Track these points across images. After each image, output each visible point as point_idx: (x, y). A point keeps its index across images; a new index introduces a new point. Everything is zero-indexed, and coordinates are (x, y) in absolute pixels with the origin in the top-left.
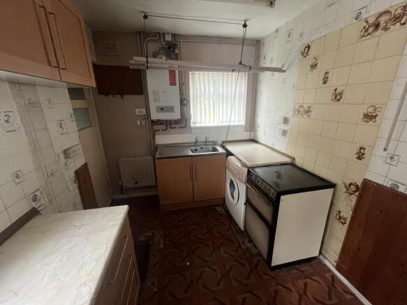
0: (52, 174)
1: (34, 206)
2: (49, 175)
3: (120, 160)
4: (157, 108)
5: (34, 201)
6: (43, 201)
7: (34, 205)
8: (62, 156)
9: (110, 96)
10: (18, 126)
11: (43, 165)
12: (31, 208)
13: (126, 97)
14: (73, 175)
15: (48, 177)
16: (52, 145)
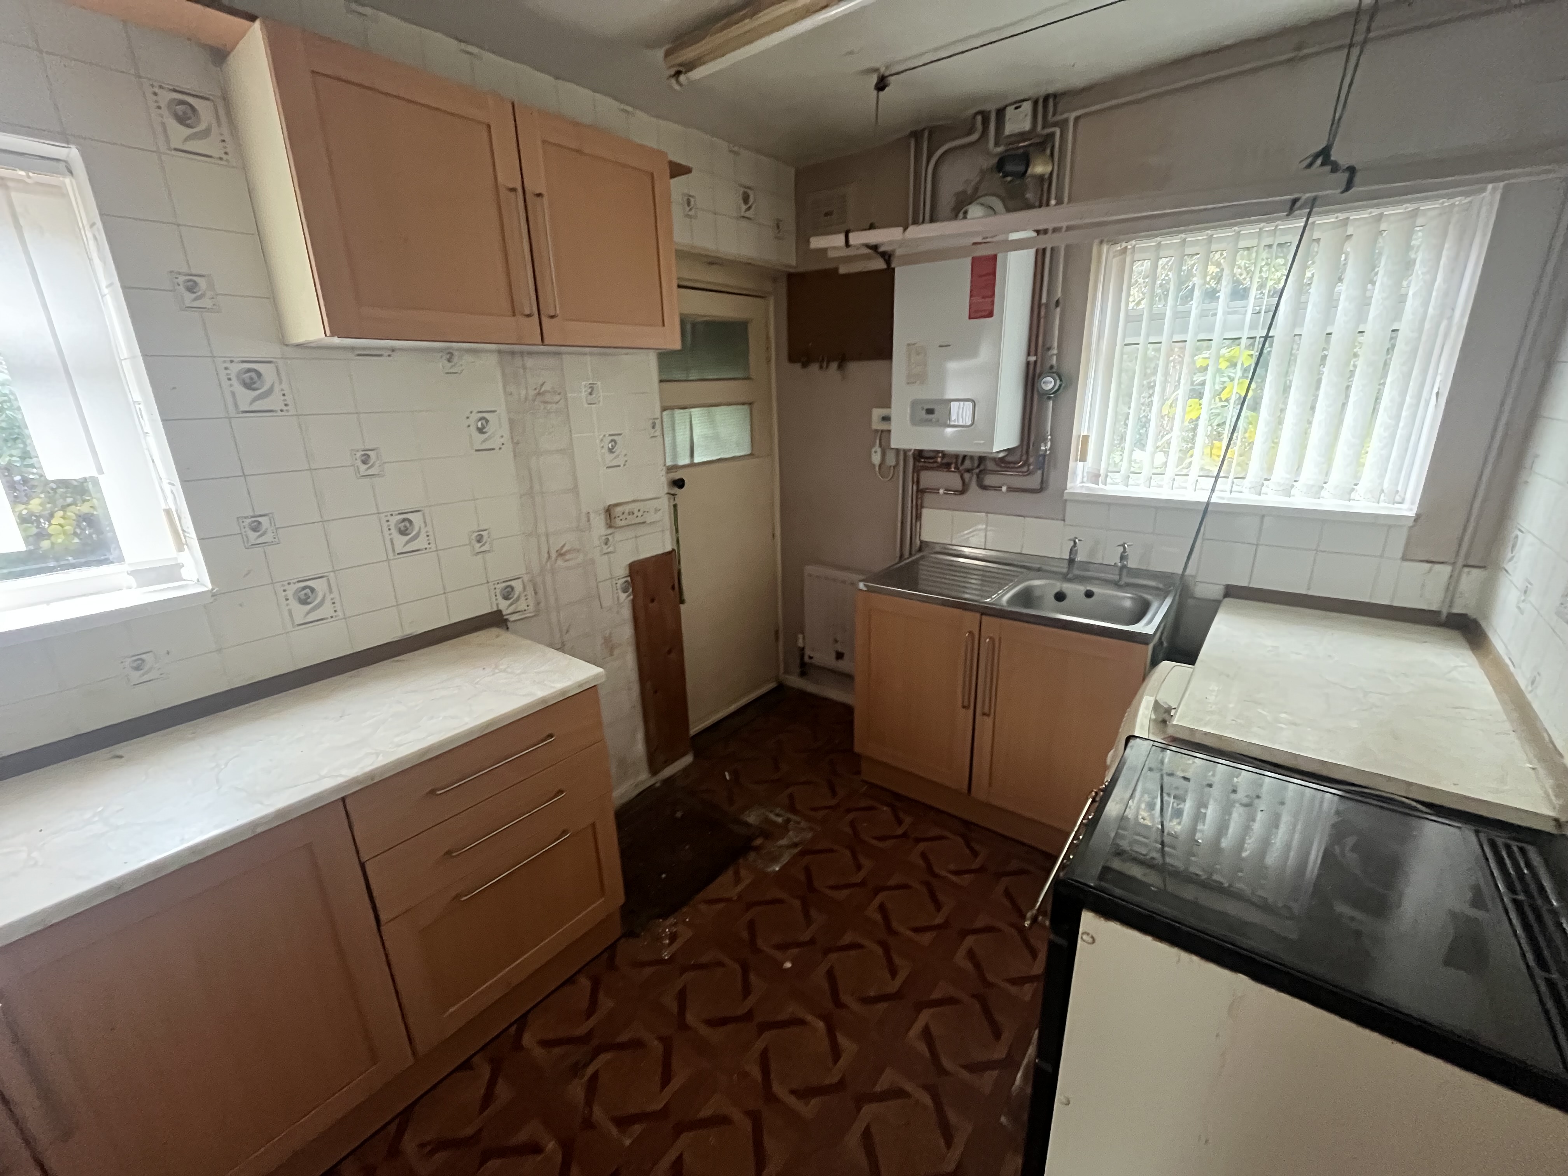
0: (561, 554)
1: (501, 607)
2: (554, 555)
3: (809, 569)
4: (914, 404)
5: (506, 598)
6: (522, 605)
7: (504, 605)
8: (599, 523)
9: (814, 368)
10: (502, 440)
11: (541, 530)
12: (495, 609)
13: (854, 367)
14: (621, 571)
15: (549, 557)
16: (575, 490)
